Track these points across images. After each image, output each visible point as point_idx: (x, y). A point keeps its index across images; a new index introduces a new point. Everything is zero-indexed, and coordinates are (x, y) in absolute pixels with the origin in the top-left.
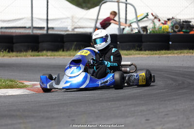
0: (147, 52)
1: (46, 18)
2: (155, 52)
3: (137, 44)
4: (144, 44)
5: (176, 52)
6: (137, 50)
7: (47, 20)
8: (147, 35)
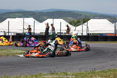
0: (90, 42)
1: (60, 29)
2: (92, 42)
3: (87, 39)
4: (90, 39)
5: (99, 42)
6: (87, 41)
7: (61, 30)
8: (91, 36)
